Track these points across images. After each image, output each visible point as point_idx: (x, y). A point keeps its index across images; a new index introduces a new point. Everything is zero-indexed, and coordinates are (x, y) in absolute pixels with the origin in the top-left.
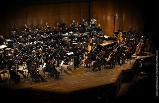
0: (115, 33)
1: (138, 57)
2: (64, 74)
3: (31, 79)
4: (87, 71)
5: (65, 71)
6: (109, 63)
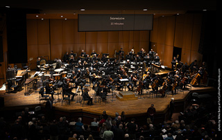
1: (193, 88)
2: (115, 99)
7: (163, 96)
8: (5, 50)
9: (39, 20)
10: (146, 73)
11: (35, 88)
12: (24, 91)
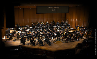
0: (76, 27)
1: (85, 38)
2: (53, 43)
3: (39, 44)
4: (62, 43)
5: (53, 42)
6: (72, 39)
7: (73, 42)
8: (5, 21)
9: (19, 8)
10: (65, 31)
11: (18, 38)
12: (13, 39)
